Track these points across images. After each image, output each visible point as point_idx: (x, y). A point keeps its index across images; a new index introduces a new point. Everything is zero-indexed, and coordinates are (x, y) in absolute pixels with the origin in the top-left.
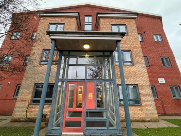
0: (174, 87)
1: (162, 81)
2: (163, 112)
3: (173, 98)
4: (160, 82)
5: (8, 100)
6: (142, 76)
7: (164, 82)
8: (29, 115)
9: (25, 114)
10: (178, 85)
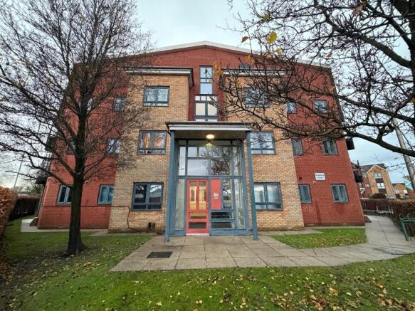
0: (338, 186)
1: (320, 176)
2: (317, 222)
3: (335, 201)
4: (317, 179)
5: (90, 208)
6: (287, 171)
7: (324, 179)
8: (132, 225)
9: (126, 223)
10: (344, 182)
